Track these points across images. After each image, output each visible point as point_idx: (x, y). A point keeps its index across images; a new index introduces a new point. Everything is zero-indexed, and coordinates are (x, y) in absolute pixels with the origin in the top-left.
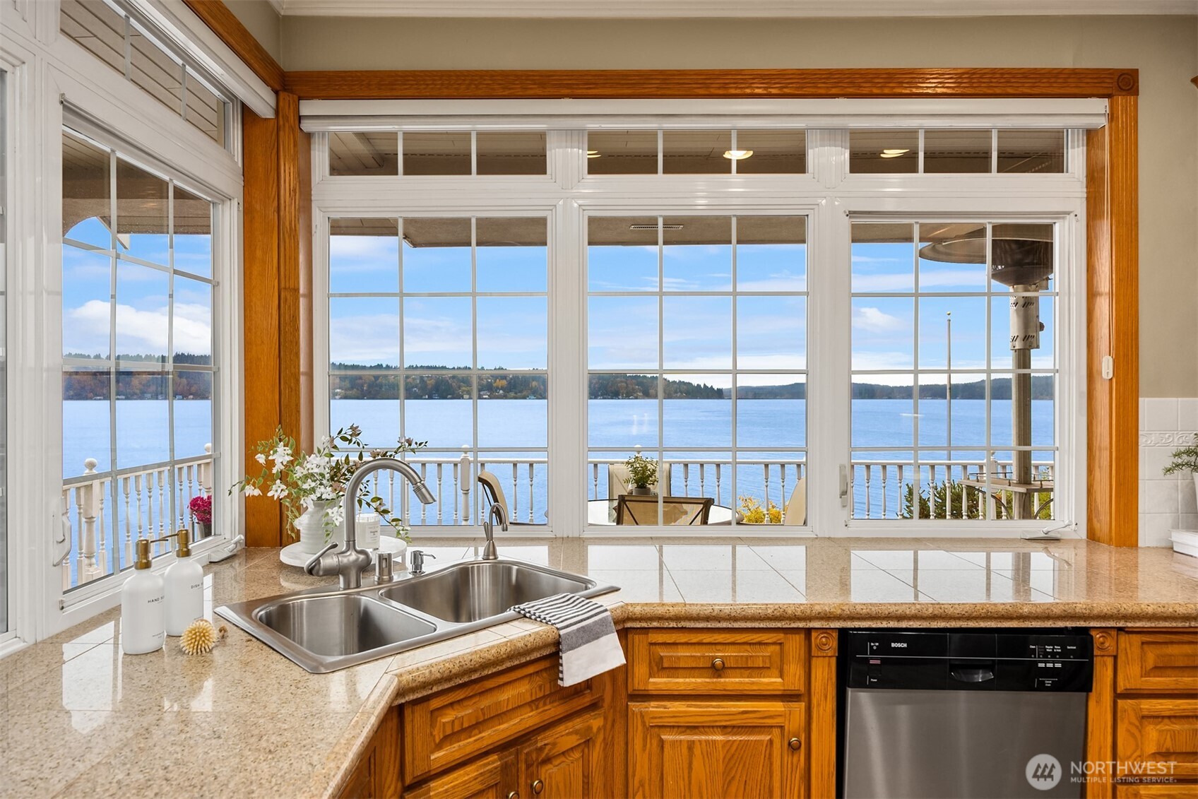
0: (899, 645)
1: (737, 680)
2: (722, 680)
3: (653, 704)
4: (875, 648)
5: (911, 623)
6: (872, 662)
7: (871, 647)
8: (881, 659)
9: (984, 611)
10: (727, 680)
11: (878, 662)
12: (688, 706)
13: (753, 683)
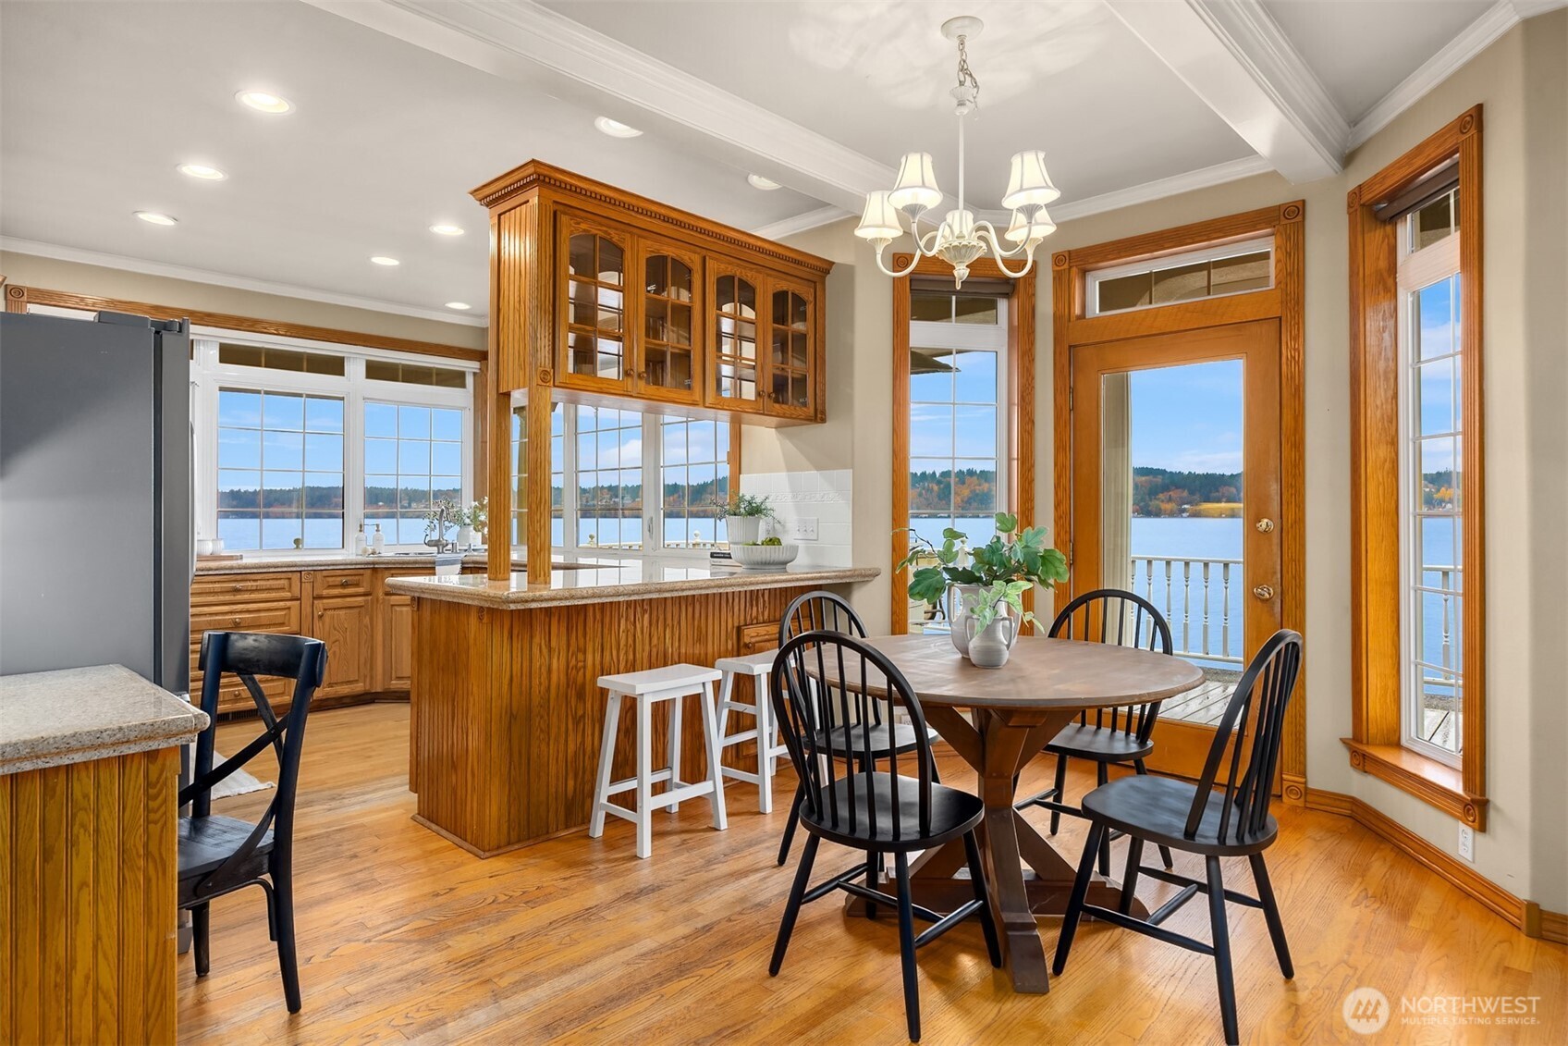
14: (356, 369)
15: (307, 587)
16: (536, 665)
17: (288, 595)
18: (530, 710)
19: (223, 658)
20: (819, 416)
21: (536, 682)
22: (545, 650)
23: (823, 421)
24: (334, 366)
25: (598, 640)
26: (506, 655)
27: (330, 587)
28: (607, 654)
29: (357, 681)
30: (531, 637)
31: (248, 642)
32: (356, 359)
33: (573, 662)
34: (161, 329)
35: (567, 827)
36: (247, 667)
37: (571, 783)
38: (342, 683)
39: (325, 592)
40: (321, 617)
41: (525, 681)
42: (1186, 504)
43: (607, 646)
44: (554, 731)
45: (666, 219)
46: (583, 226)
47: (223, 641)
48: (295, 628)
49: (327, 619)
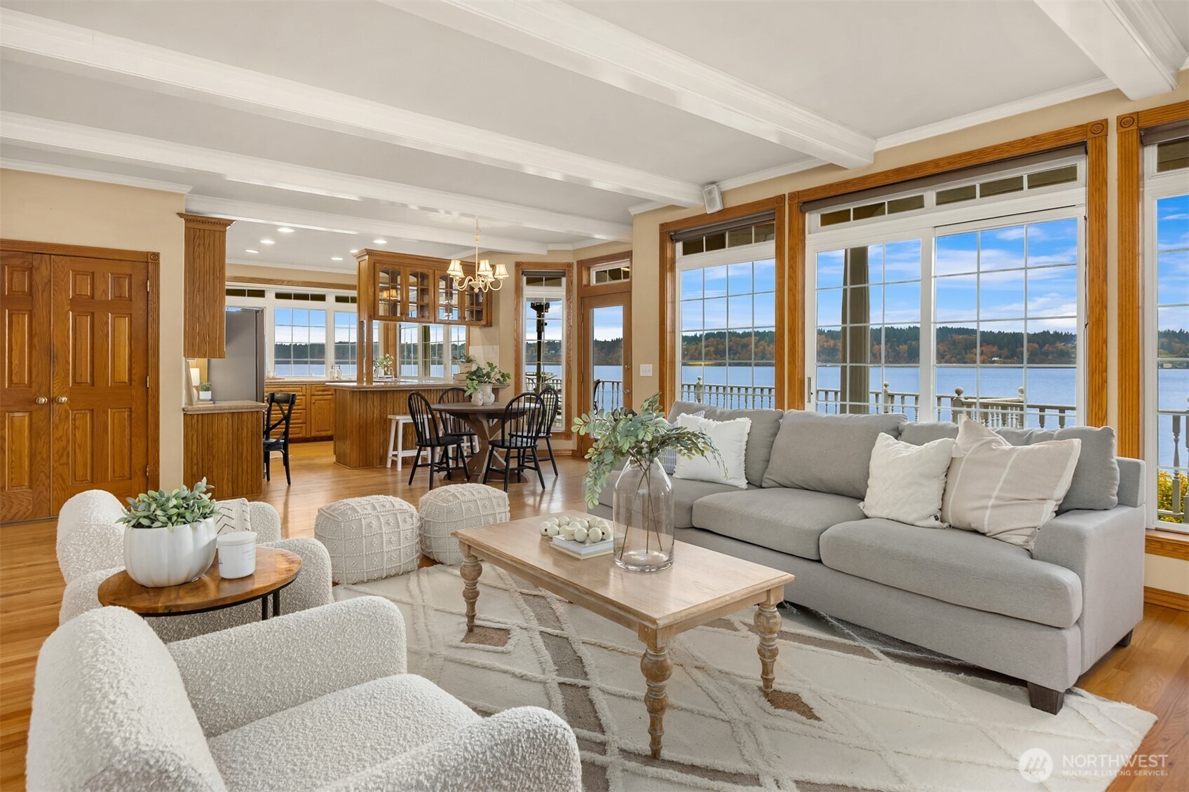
14: (331, 298)
15: (309, 391)
16: (369, 410)
17: (301, 394)
18: (366, 425)
19: (272, 399)
20: (489, 324)
21: (368, 416)
22: (372, 406)
23: (491, 326)
24: (321, 298)
25: (392, 405)
26: (358, 407)
27: (318, 391)
28: (395, 409)
29: (328, 430)
30: (367, 402)
31: (278, 396)
32: (331, 294)
33: (382, 411)
34: (257, 312)
35: (380, 465)
36: (279, 402)
37: (382, 451)
38: (323, 431)
39: (316, 393)
40: (314, 403)
41: (365, 415)
42: (996, 357)
43: (395, 406)
44: (375, 433)
45: (417, 259)
46: (385, 266)
47: (273, 395)
48: (304, 407)
49: (317, 405)
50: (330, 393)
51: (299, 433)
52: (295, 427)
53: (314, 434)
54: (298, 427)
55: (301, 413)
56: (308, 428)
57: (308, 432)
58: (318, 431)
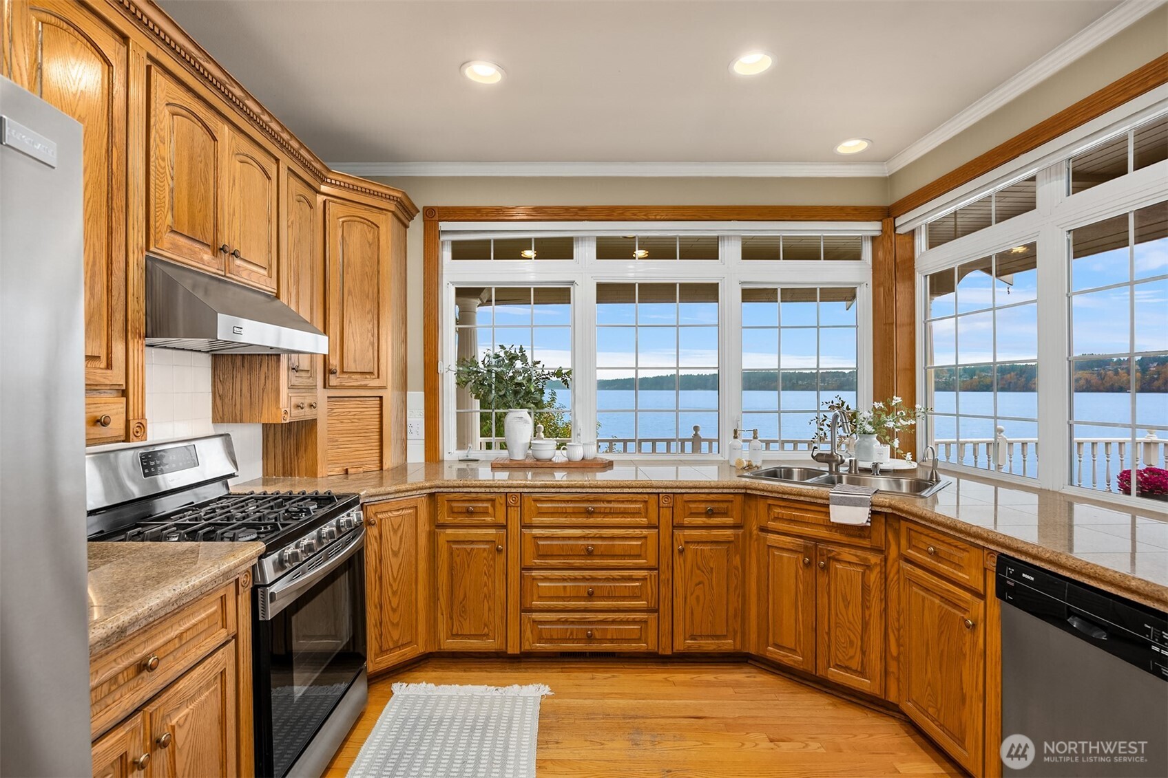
0: (1028, 577)
1: (946, 568)
2: (940, 565)
3: (909, 565)
4: (1011, 572)
5: (1043, 564)
6: (1008, 582)
7: (1009, 571)
8: (1015, 583)
9: (1093, 571)
10: (942, 566)
11: (1013, 584)
12: (924, 574)
13: (953, 573)
14: (731, 249)
15: (666, 513)
17: (644, 521)
27: (693, 514)
29: (725, 637)
32: (732, 237)
38: (708, 637)
39: (687, 521)
40: (681, 552)
48: (653, 563)
49: (689, 555)
50: (729, 521)
51: (639, 640)
52: (628, 622)
53: (683, 644)
54: (634, 622)
55: (644, 579)
56: (665, 626)
57: (665, 641)
58: (693, 637)
